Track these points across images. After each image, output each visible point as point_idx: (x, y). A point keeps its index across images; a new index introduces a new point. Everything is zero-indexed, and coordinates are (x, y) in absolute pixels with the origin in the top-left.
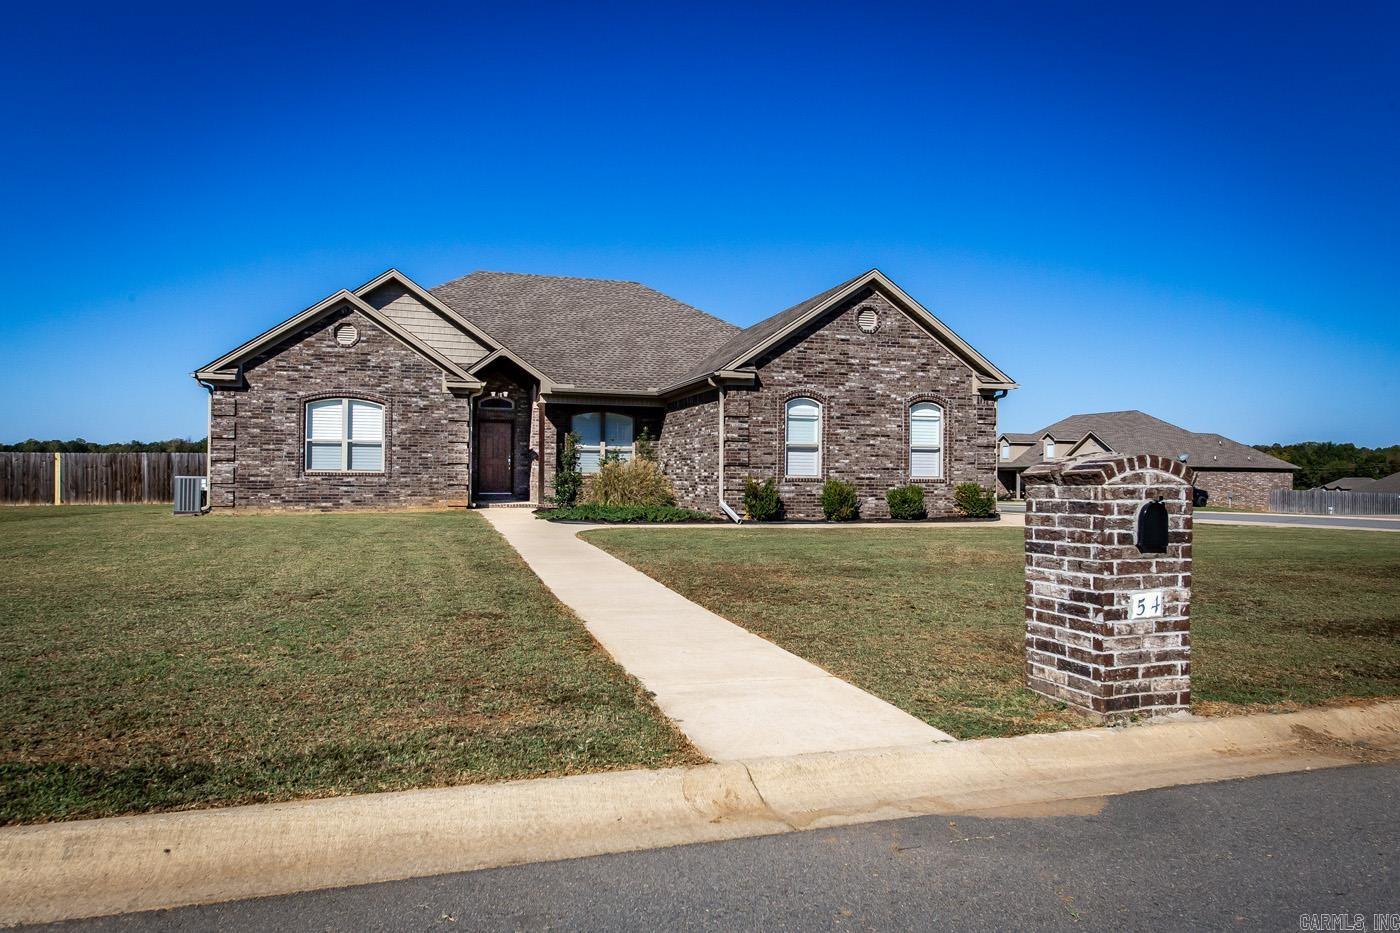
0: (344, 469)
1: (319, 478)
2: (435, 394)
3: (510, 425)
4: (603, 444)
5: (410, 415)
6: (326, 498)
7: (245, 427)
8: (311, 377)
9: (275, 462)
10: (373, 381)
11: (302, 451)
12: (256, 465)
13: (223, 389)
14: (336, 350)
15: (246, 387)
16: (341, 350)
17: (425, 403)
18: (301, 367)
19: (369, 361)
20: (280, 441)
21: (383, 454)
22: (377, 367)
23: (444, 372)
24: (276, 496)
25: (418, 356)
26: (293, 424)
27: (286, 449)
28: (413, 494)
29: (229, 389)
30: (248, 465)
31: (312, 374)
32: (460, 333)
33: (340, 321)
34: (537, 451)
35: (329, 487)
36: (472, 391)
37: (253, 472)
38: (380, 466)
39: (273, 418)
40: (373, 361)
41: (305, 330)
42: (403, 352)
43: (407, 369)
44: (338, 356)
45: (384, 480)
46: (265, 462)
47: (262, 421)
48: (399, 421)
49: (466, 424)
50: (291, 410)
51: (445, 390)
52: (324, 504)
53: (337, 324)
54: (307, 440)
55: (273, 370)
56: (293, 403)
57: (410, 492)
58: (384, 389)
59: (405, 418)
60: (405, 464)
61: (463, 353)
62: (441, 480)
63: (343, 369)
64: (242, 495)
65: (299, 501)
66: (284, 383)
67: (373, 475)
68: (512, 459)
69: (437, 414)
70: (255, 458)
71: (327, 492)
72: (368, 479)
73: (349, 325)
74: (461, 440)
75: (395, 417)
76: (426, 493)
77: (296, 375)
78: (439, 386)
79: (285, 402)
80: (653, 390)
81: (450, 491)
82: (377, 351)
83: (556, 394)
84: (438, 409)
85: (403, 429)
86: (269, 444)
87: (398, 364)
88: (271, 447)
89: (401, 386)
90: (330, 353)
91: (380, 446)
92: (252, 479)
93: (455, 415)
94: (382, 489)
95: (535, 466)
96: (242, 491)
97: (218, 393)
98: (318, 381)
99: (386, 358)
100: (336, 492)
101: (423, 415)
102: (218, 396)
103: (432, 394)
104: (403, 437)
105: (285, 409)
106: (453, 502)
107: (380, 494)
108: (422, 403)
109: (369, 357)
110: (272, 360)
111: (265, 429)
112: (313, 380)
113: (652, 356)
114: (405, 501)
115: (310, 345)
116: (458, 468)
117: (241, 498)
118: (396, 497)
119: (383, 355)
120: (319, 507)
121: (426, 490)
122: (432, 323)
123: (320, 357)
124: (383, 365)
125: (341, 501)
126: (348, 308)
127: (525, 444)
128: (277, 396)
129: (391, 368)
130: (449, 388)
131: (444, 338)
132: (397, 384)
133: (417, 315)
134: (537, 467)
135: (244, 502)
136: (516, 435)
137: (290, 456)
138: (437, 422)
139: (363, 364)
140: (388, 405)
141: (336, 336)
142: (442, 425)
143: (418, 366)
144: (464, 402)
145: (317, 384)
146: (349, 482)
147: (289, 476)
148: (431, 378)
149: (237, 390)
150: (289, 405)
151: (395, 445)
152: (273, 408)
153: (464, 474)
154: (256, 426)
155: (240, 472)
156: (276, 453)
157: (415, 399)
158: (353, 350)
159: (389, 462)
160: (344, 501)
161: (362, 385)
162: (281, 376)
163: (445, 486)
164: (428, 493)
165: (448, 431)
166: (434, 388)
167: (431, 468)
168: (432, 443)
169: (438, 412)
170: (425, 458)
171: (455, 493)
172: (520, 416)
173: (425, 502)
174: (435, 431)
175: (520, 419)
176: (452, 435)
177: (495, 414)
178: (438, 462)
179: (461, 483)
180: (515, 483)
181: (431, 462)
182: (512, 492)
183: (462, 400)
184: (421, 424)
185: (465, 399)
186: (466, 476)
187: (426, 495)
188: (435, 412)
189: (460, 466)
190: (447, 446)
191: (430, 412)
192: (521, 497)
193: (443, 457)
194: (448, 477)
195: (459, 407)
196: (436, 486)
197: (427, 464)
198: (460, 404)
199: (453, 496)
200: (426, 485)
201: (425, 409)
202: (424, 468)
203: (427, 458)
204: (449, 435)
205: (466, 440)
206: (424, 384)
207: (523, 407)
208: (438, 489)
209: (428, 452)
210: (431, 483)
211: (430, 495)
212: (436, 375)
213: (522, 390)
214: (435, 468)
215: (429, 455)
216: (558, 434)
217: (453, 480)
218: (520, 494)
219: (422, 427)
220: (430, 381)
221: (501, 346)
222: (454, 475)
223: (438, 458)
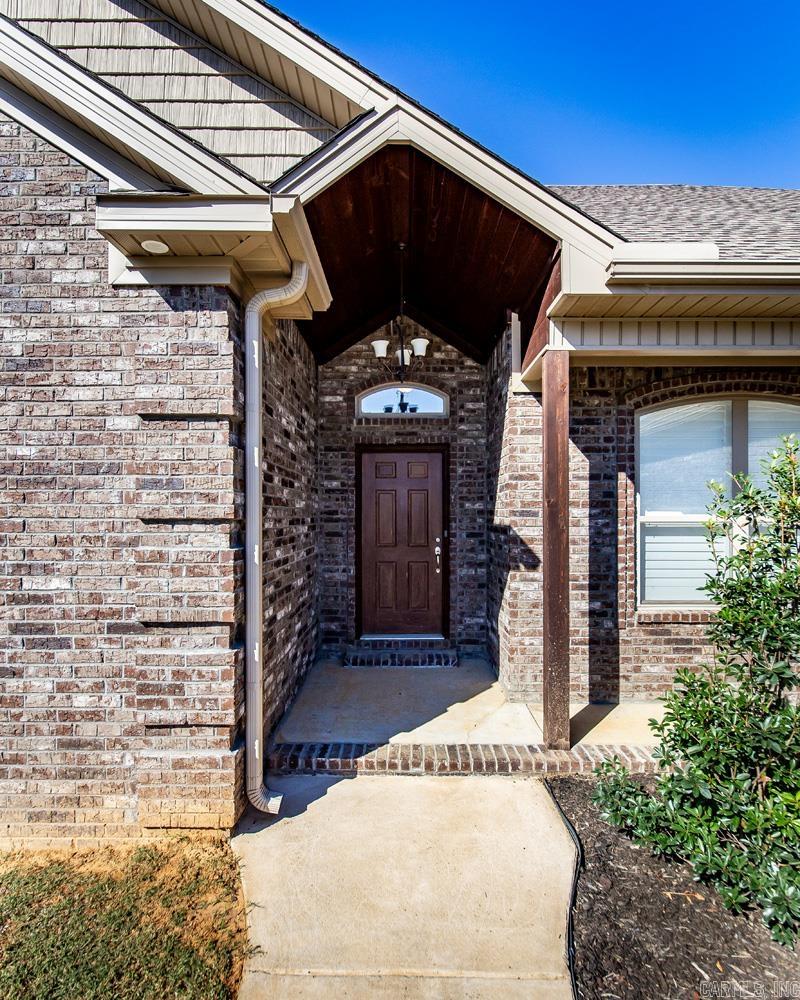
2: (74, 292)
3: (440, 456)
17: (35, 336)
34: (532, 532)
49: (221, 432)
51: (119, 267)
62: (112, 700)
68: (446, 545)
69: (85, 390)
74: (196, 509)
76: (45, 763)
81: (157, 754)
83: (624, 301)
84: (93, 366)
93: (167, 391)
95: (524, 584)
101: (24, 393)
103: (65, 292)
106: (171, 808)
108: (18, 340)
116: (187, 646)
121: (42, 747)
127: (478, 506)
136: (455, 486)
138: (92, 426)
142: (116, 436)
144: (211, 327)
153: (211, 675)
163: (131, 732)
164: (55, 763)
165: (140, 470)
166: (73, 263)
167: (63, 644)
168: (64, 529)
169: (91, 378)
170: (35, 599)
171: (179, 764)
172: (463, 434)
173: (41, 805)
174: (82, 470)
175: (465, 441)
176: (156, 484)
177: (399, 428)
178: (98, 615)
179: (206, 719)
180: (454, 615)
181: (65, 615)
182: (445, 632)
183: (202, 317)
184: (16, 440)
185: (218, 307)
186: (229, 685)
187: (45, 774)
188: (79, 377)
189: (197, 635)
190: (134, 542)
191: (55, 377)
192: (469, 648)
193: (116, 595)
194: (142, 690)
195: (192, 350)
196: (87, 730)
197: (44, 629)
198: (195, 336)
199: (163, 778)
200: (44, 727)
201: (32, 365)
202: (32, 644)
203: (48, 600)
204: (141, 485)
205: (224, 508)
206: (32, 247)
207: (470, 406)
208: (97, 746)
209: (47, 570)
210: (66, 716)
211: (64, 775)
212: (79, 202)
213: (469, 362)
214: (82, 645)
215: (56, 583)
216: (592, 477)
217: (163, 704)
218: (469, 642)
219: (22, 451)
220: (54, 232)
221: (394, 100)
222: (170, 680)
223: (96, 598)
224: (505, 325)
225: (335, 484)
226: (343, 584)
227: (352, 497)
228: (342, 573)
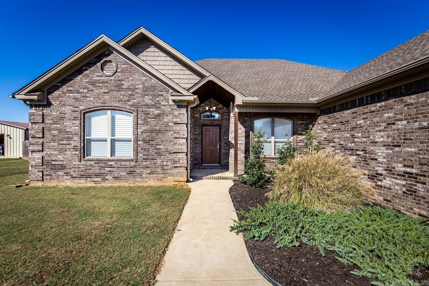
0: (108, 156)
1: (93, 163)
2: (165, 106)
3: (219, 127)
4: (273, 138)
5: (149, 120)
6: (97, 175)
7: (49, 130)
8: (88, 97)
9: (67, 152)
10: (126, 98)
11: (82, 144)
12: (55, 154)
13: (36, 106)
14: (102, 78)
15: (49, 104)
16: (105, 78)
17: (159, 112)
18: (82, 90)
19: (123, 85)
20: (69, 139)
21: (132, 146)
22: (128, 89)
23: (171, 90)
24: (67, 174)
25: (154, 80)
26: (77, 128)
27: (73, 143)
28: (152, 173)
29: (39, 106)
30: (51, 154)
31: (88, 95)
32: (185, 69)
33: (104, 60)
34: (233, 142)
35: (99, 168)
36: (189, 102)
37: (54, 159)
38: (130, 154)
39: (65, 124)
40: (126, 84)
41: (84, 66)
42: (144, 78)
43: (146, 90)
44: (103, 82)
45: (133, 164)
46: (61, 151)
47: (58, 126)
48: (142, 124)
49: (185, 125)
50: (75, 118)
51: (171, 103)
52: (96, 179)
53: (102, 61)
54: (86, 137)
55: (65, 93)
56: (77, 114)
57: (149, 172)
58: (132, 103)
59: (146, 123)
60: (146, 153)
61: (187, 81)
62: (169, 163)
63: (106, 91)
64: (48, 173)
65: (82, 176)
66: (71, 101)
67: (125, 161)
68: (220, 145)
69: (166, 119)
70: (55, 150)
71: (98, 171)
72: (123, 163)
73: (110, 61)
74: (182, 136)
75: (139, 122)
77: (78, 96)
78: (167, 100)
79: (72, 113)
80: (314, 100)
81: (176, 171)
82: (128, 78)
83: (245, 105)
84: (167, 116)
85: (144, 130)
86: (63, 140)
87: (141, 86)
88: (65, 142)
89: (143, 101)
90: (98, 80)
91: (131, 141)
92: (53, 163)
93: (178, 120)
94: (132, 169)
95: (232, 151)
96: (47, 171)
97: (33, 108)
98: (92, 99)
99: (133, 82)
100: (103, 171)
101: (157, 120)
102: (33, 110)
103: (163, 105)
104: (145, 135)
105: (72, 117)
106: (178, 178)
107: (130, 173)
108: (156, 112)
109: (123, 82)
110: (64, 86)
111: (60, 131)
112: (89, 99)
113: (302, 83)
114: (146, 178)
115: (87, 76)
116: (180, 155)
117: (47, 175)
118: (140, 175)
119: (132, 80)
120: (93, 181)
121: (159, 170)
122: (168, 63)
123: (93, 83)
124: (131, 87)
125: (106, 178)
126: (109, 51)
127: (226, 138)
128: (67, 109)
129: (136, 89)
130: (174, 101)
131: (175, 72)
132: (140, 99)
133: (159, 59)
134: (233, 152)
135: (48, 177)
136: (222, 134)
137: (75, 148)
138: (167, 124)
139: (119, 87)
140: (135, 114)
141: (102, 69)
142: (170, 126)
143: (154, 88)
144: (184, 111)
145: (91, 102)
146: (111, 165)
147: (75, 161)
148: (162, 95)
149: (44, 106)
150: (74, 115)
151: (139, 141)
152: (65, 118)
153: (183, 160)
154: (56, 129)
155: (46, 158)
156: (67, 146)
157: (151, 110)
158: (112, 78)
159: (136, 152)
160: (108, 177)
161: (119, 101)
162: (69, 97)
163: (172, 168)
164: (161, 172)
165: (174, 131)
166: (164, 101)
167: (162, 155)
168: (163, 139)
169: (167, 118)
170: (159, 149)
171: (179, 172)
172: (224, 123)
173: (159, 178)
174: (165, 131)
175: (224, 124)
176: (176, 133)
177: (210, 121)
178: (167, 151)
179: (183, 166)
180: (221, 160)
181: (163, 151)
182: (220, 164)
183: (182, 109)
184: (156, 126)
185: (185, 108)
186: (186, 161)
187: (160, 174)
188: (165, 118)
189: (181, 154)
190: (172, 141)
191: (162, 118)
192: (225, 167)
193: (170, 148)
194: (174, 162)
195: (181, 114)
196: (166, 167)
197: (160, 153)
198: (181, 112)
199: (177, 174)
200: (160, 167)
201: (158, 116)
202: (158, 155)
203: (160, 149)
204: (174, 133)
205: (186, 136)
206: (158, 99)
207: (225, 117)
208: (167, 170)
209: (160, 145)
210: (162, 165)
211: (162, 174)
212: (165, 93)
213: (225, 108)
214: (165, 155)
215: (161, 147)
216: (246, 132)
217: (177, 164)
218: (224, 165)
219: (157, 128)
220: (162, 97)
221: (210, 74)
222: (178, 160)
223: (167, 149)
224: (230, 104)
225: (197, 133)
226: (199, 153)
227: (201, 135)
228: (198, 151)
